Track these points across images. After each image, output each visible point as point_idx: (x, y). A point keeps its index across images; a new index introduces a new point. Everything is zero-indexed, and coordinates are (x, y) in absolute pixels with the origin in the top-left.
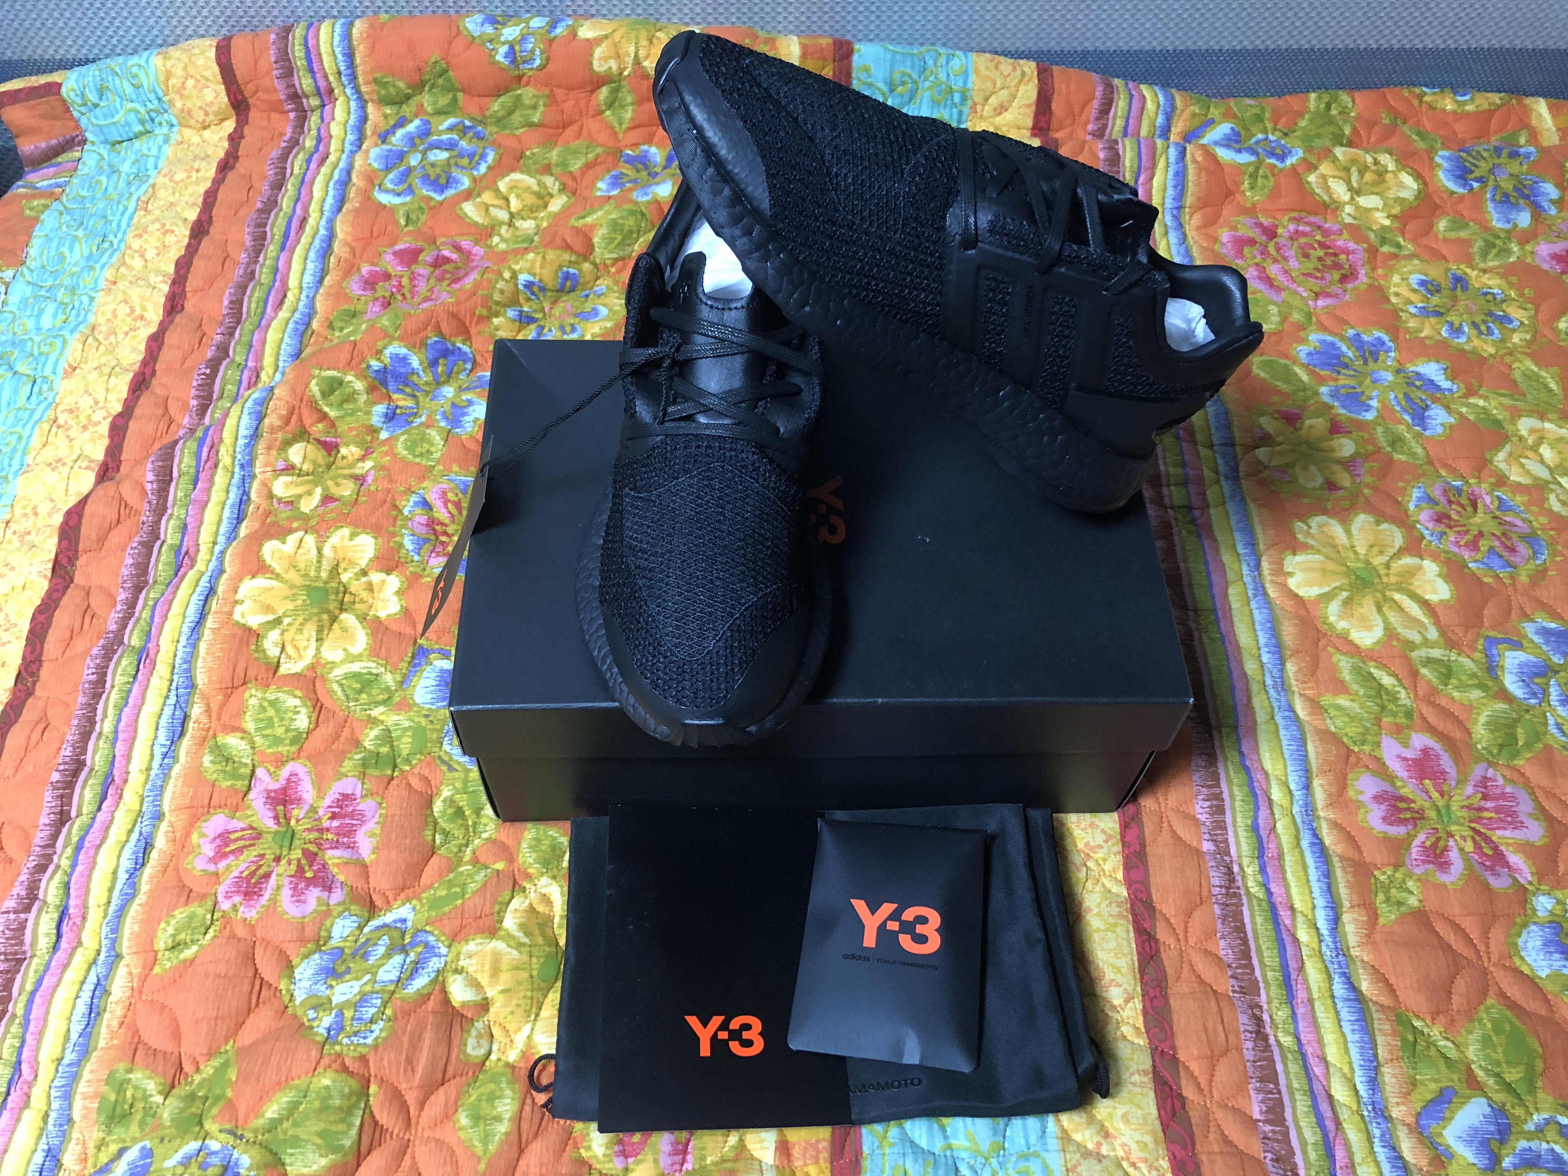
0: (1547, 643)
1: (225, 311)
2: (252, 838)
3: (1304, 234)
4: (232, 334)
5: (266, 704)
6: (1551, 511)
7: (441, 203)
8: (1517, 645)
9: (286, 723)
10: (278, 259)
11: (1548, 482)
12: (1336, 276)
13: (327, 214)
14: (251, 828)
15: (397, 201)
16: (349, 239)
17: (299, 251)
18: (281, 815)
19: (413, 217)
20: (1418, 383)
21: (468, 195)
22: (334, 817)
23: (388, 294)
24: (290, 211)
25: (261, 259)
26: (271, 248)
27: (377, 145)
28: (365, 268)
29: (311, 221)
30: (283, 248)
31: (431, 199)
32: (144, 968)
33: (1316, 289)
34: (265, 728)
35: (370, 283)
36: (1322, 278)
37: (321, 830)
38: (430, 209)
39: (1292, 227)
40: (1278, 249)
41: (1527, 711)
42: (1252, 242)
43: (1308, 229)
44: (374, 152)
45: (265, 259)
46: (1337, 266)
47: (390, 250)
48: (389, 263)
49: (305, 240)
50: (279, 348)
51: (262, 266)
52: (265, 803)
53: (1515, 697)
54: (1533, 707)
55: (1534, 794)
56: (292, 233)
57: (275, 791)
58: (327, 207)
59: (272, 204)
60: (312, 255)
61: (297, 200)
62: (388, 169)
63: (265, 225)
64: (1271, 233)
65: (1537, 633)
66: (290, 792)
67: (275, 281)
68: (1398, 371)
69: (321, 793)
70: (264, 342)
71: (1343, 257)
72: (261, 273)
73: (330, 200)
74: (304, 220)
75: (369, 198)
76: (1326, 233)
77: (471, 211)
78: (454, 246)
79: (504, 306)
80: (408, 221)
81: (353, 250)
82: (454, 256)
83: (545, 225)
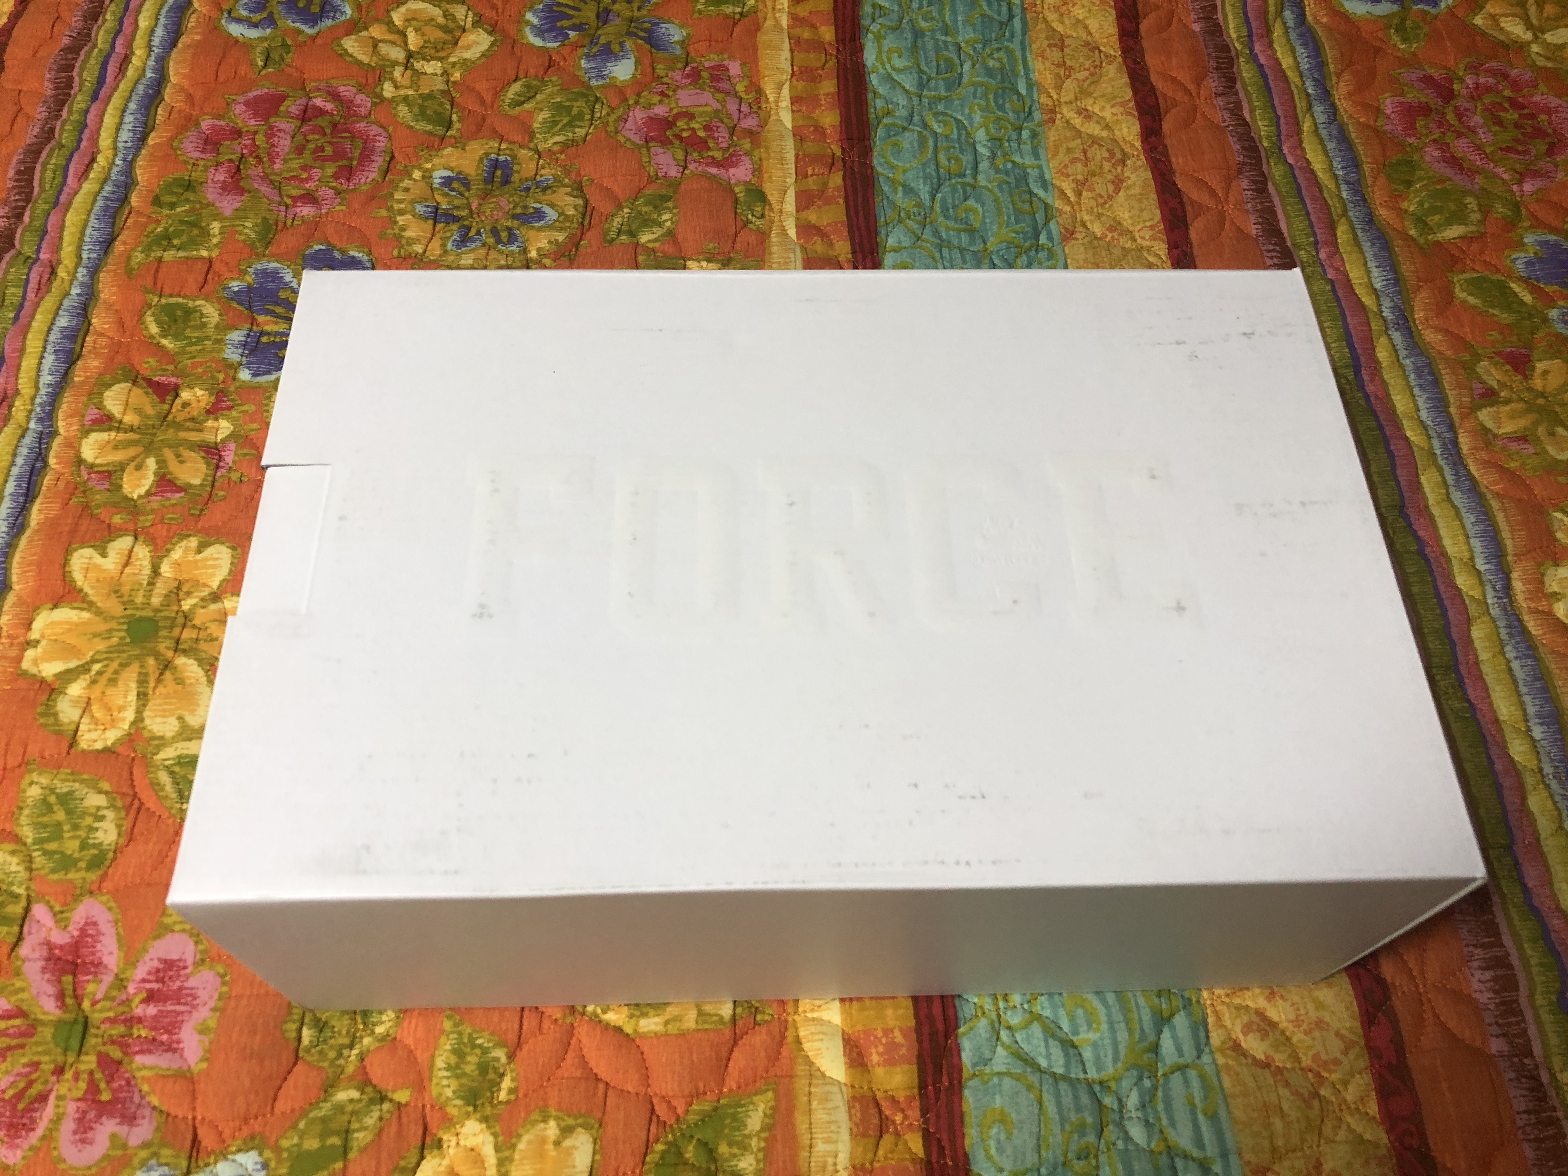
1: (10, 184)
2: (22, 1035)
4: (19, 217)
5: (52, 799)
7: (314, 38)
9: (82, 833)
10: (87, 112)
14: (20, 1013)
15: (253, 34)
16: (186, 84)
17: (116, 101)
18: (69, 992)
19: (275, 56)
21: (352, 28)
22: (151, 997)
23: (236, 157)
24: (107, 47)
25: (64, 114)
26: (79, 98)
28: (206, 123)
29: (136, 61)
30: (95, 97)
31: (299, 32)
34: (49, 840)
35: (212, 143)
37: (131, 1021)
38: (299, 46)
40: (1459, 117)
42: (1425, 110)
45: (70, 112)
47: (241, 99)
48: (239, 115)
49: (124, 86)
51: (65, 122)
52: (44, 970)
56: (109, 78)
57: (61, 947)
58: (156, 41)
59: (83, 38)
60: (132, 106)
61: (118, 32)
63: (72, 67)
64: (1446, 92)
66: (84, 951)
67: (80, 141)
69: (131, 959)
70: (62, 227)
72: (62, 130)
73: (160, 32)
74: (126, 60)
75: (215, 28)
77: (350, 44)
78: (329, 93)
79: (413, 202)
80: (267, 59)
81: (189, 100)
82: (329, 106)
83: (457, 75)
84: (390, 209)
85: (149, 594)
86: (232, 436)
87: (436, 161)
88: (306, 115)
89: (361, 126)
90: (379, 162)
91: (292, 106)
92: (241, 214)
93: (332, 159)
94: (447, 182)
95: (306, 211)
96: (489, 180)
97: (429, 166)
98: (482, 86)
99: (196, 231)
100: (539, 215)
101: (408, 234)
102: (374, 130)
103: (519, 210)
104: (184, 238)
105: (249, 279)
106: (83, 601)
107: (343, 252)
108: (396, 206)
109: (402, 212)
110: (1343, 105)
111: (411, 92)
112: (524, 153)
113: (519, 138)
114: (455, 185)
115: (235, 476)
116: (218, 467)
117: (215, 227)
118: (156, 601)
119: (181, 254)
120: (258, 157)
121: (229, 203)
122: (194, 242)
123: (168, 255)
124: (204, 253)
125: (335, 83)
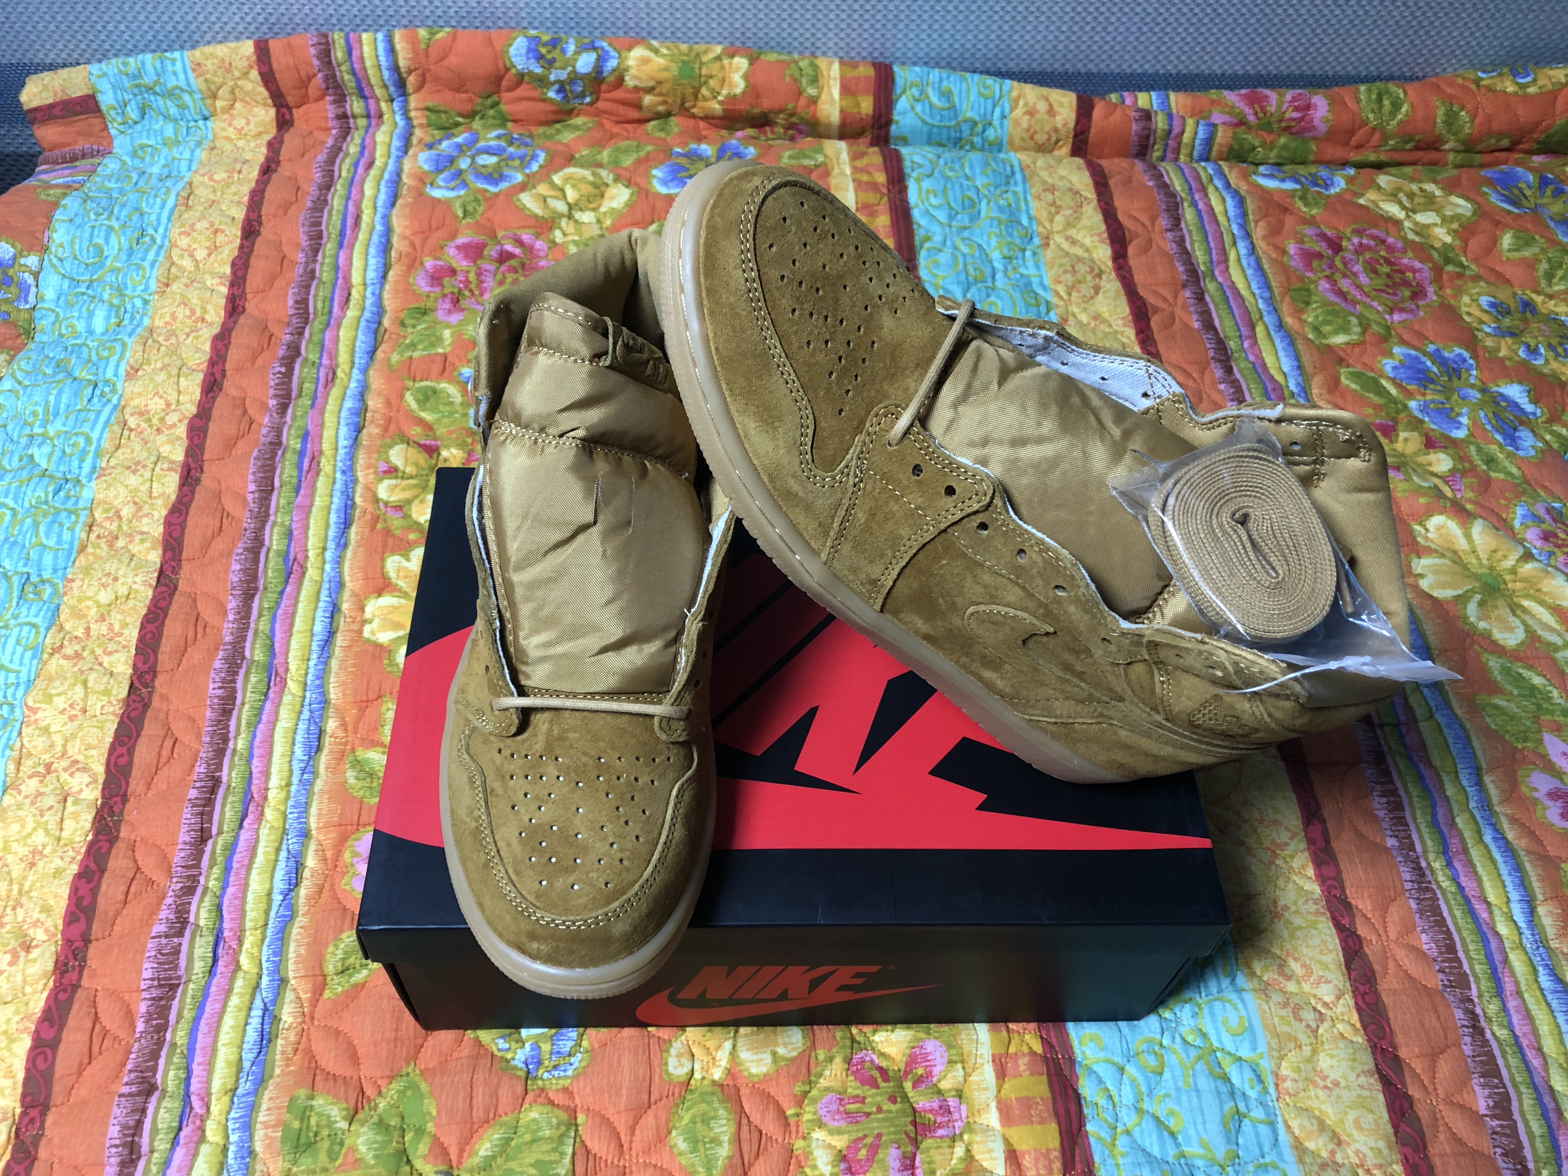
3: (1369, 248)
7: (497, 195)
12: (1407, 292)
13: (381, 210)
15: (451, 194)
16: (408, 233)
19: (471, 209)
20: (1504, 405)
21: (525, 187)
23: (455, 290)
25: (320, 257)
26: (329, 246)
27: (424, 152)
28: (429, 263)
29: (366, 218)
30: (341, 246)
31: (486, 191)
32: (314, 993)
33: (1389, 304)
35: (436, 278)
36: (1394, 294)
38: (487, 199)
39: (1356, 240)
40: (1345, 264)
42: (1319, 256)
43: (1372, 243)
44: (422, 157)
45: (324, 258)
46: (1406, 283)
47: (452, 244)
48: (452, 256)
50: (354, 345)
51: (322, 265)
58: (380, 203)
62: (438, 170)
64: (1336, 246)
70: (336, 340)
71: (1409, 275)
72: (322, 271)
73: (383, 196)
74: (359, 217)
75: (422, 194)
76: (1391, 249)
77: (528, 201)
78: (515, 240)
80: (466, 213)
81: (413, 245)
82: (517, 251)
83: (608, 222)
88: (503, 257)
91: (491, 251)
92: (463, 323)
99: (433, 338)
104: (424, 342)
110: (1260, 244)
111: (576, 238)
117: (446, 333)
119: (425, 352)
120: (471, 291)
121: (455, 318)
122: (433, 345)
123: (416, 354)
124: (441, 351)
125: (518, 232)
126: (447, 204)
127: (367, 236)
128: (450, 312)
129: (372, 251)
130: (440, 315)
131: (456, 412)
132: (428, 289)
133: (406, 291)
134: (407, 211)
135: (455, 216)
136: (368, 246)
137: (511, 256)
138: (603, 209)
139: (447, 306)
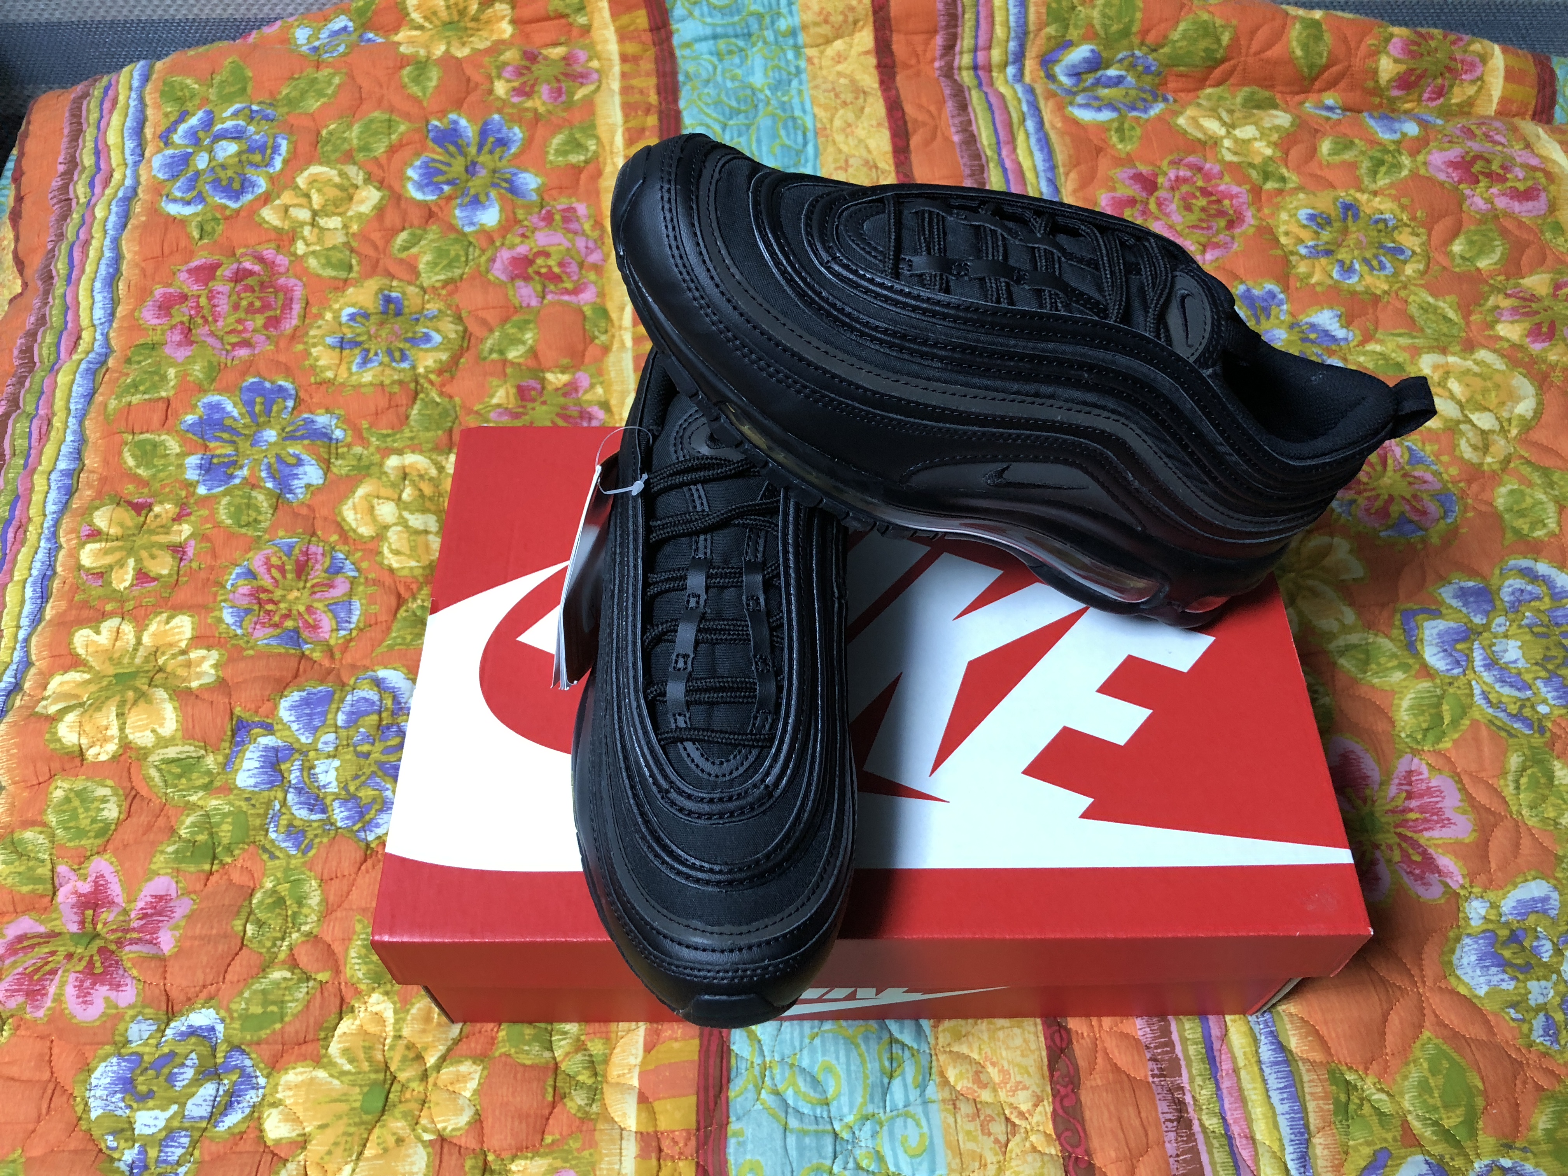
0: (1466, 604)
1: (16, 362)
3: (1185, 180)
4: (22, 384)
5: (72, 795)
6: (1462, 458)
7: (238, 211)
8: (1436, 614)
9: (93, 813)
11: (1459, 422)
12: (1222, 223)
13: (111, 232)
15: (187, 211)
16: (139, 259)
19: (208, 228)
20: (1313, 336)
21: (268, 198)
23: (185, 319)
25: (51, 300)
27: (158, 152)
28: (159, 291)
30: (69, 281)
31: (226, 207)
33: (1203, 240)
35: (165, 307)
36: (1209, 228)
38: (226, 218)
39: (1172, 174)
40: (1159, 204)
41: (1450, 684)
42: (1133, 201)
43: (1189, 174)
44: (157, 161)
45: (54, 299)
46: (1221, 213)
47: (184, 268)
50: (70, 390)
53: (1437, 671)
54: (1456, 678)
55: (1460, 781)
57: (84, 894)
62: (174, 177)
64: (1150, 184)
65: (1456, 597)
66: (100, 895)
68: (1292, 326)
69: (132, 897)
71: (1226, 202)
72: (51, 315)
73: (113, 218)
75: (157, 209)
76: (1208, 177)
77: (270, 215)
78: (255, 257)
79: (323, 337)
80: (202, 232)
81: (143, 272)
82: (257, 268)
83: (355, 228)
84: (305, 343)
85: (133, 657)
86: (192, 535)
87: (342, 300)
88: (240, 276)
89: (282, 281)
90: (297, 308)
91: (226, 271)
92: (191, 360)
93: (261, 310)
94: (352, 317)
95: (243, 353)
96: (385, 312)
97: (336, 306)
98: (376, 236)
99: (156, 378)
100: (427, 338)
101: (321, 363)
102: (292, 281)
103: (410, 335)
104: (147, 384)
105: (200, 411)
106: (85, 665)
107: (273, 383)
108: (311, 341)
109: (315, 345)
111: (319, 247)
112: (412, 290)
113: (407, 277)
114: (358, 319)
115: (195, 565)
116: (181, 559)
117: (172, 372)
118: (138, 661)
119: (146, 396)
120: (203, 317)
121: (182, 354)
122: (155, 387)
123: (136, 399)
124: (164, 394)
125: (259, 248)
126: (181, 223)
127: (94, 267)
128: (179, 344)
129: (98, 285)
130: (168, 350)
131: (170, 465)
132: (156, 321)
133: (134, 326)
134: (137, 234)
135: (189, 236)
136: (94, 280)
137: (251, 273)
138: (350, 213)
139: (177, 337)
